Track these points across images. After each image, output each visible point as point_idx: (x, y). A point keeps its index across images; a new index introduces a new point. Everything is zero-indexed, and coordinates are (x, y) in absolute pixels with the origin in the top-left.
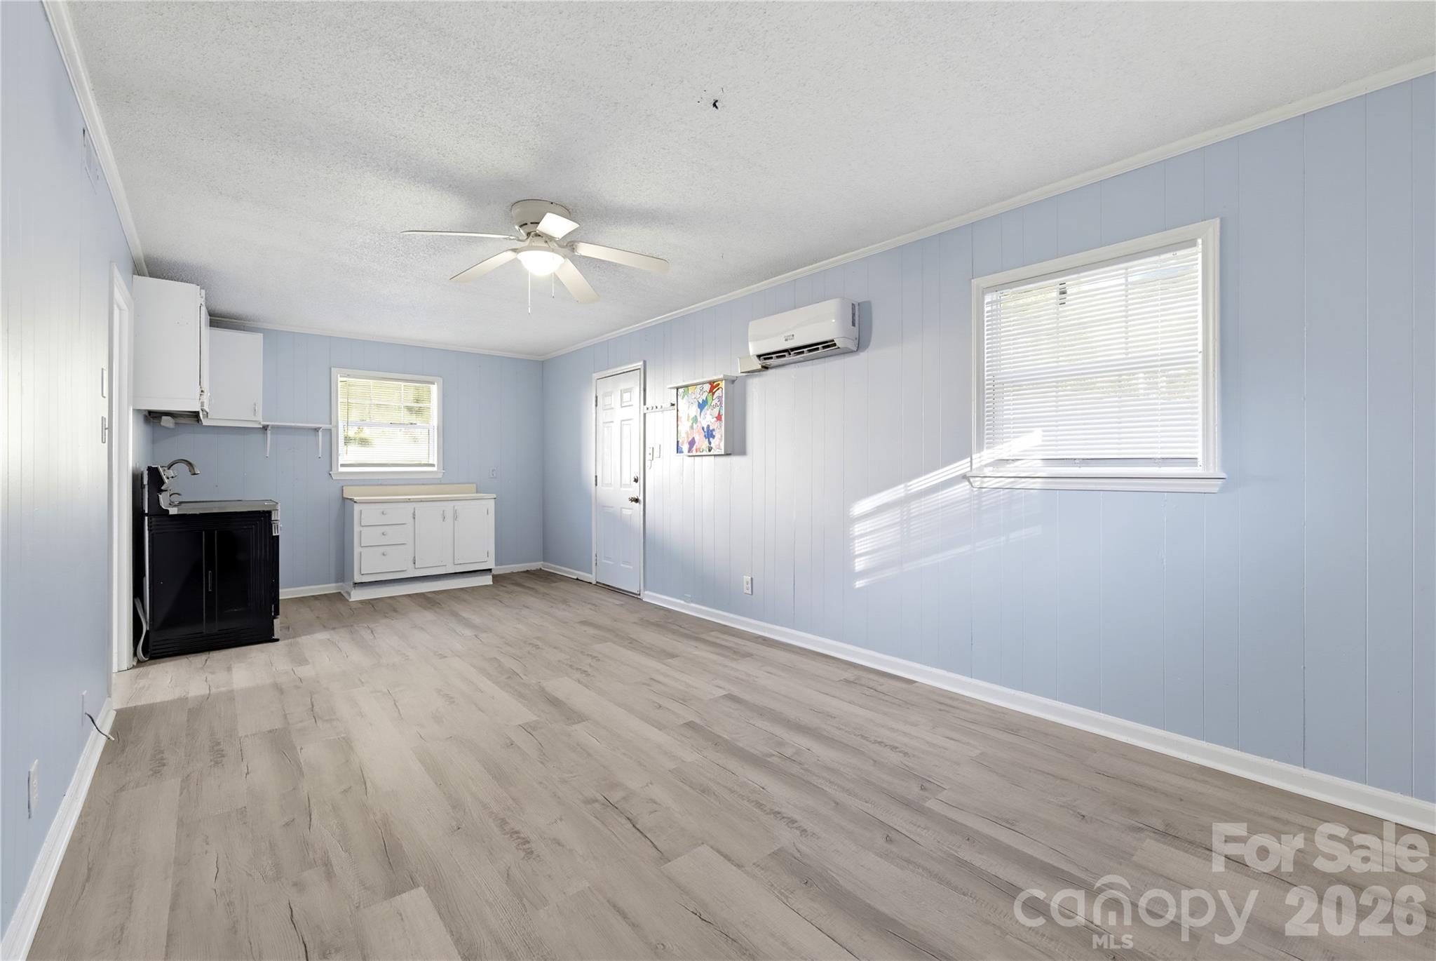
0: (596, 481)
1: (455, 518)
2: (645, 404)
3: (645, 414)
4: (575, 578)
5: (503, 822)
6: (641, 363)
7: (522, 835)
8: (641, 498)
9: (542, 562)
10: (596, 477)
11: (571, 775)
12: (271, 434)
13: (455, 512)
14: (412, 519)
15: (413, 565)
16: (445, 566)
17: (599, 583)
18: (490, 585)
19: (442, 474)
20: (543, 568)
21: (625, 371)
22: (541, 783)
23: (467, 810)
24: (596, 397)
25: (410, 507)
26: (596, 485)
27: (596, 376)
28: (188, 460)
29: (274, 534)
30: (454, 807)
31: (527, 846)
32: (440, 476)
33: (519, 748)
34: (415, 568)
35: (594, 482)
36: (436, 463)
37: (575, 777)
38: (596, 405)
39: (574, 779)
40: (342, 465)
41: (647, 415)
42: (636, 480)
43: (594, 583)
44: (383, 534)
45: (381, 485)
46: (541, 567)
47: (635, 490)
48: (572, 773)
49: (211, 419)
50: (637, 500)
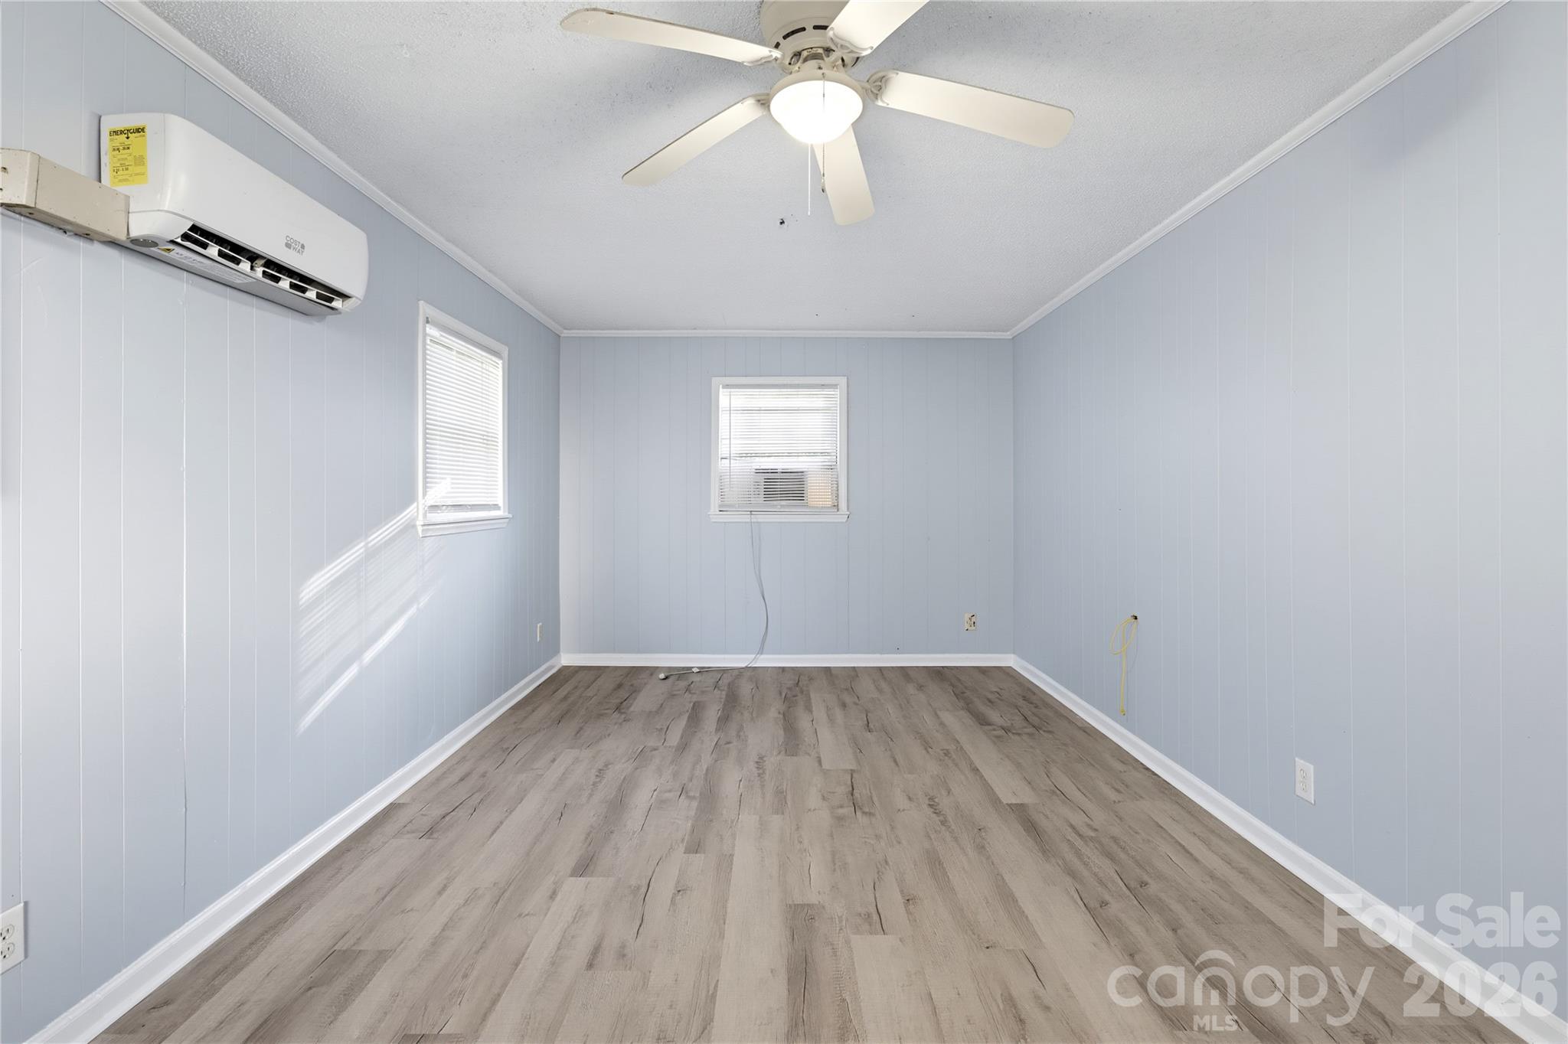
5: (943, 823)
7: (933, 810)
11: (866, 840)
22: (900, 843)
23: (972, 842)
30: (983, 847)
31: (931, 803)
33: (902, 892)
37: (865, 837)
39: (867, 836)
48: (866, 842)
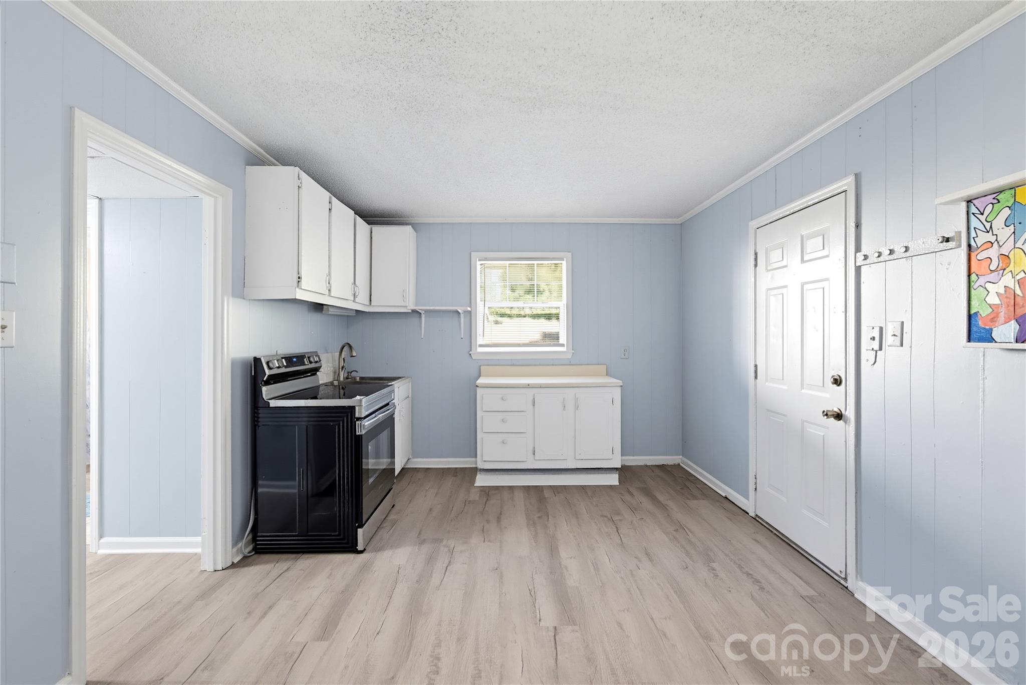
0: (756, 372)
1: (577, 407)
2: (858, 249)
3: (858, 269)
4: (724, 495)
6: (851, 179)
8: (850, 413)
9: (681, 457)
10: (756, 366)
12: (425, 317)
13: (576, 400)
14: (532, 406)
15: (533, 456)
16: (566, 460)
17: (759, 517)
18: (615, 486)
19: (571, 354)
20: (681, 464)
21: (822, 198)
24: (756, 254)
25: (530, 392)
26: (756, 377)
27: (754, 224)
28: (351, 344)
29: (357, 434)
32: (569, 356)
34: (535, 460)
35: (753, 375)
36: (565, 343)
38: (756, 265)
40: (481, 346)
41: (863, 268)
42: (837, 382)
43: (752, 514)
44: (503, 421)
45: (514, 365)
46: (680, 462)
47: (836, 399)
49: (373, 306)
50: (839, 416)
